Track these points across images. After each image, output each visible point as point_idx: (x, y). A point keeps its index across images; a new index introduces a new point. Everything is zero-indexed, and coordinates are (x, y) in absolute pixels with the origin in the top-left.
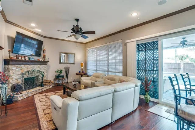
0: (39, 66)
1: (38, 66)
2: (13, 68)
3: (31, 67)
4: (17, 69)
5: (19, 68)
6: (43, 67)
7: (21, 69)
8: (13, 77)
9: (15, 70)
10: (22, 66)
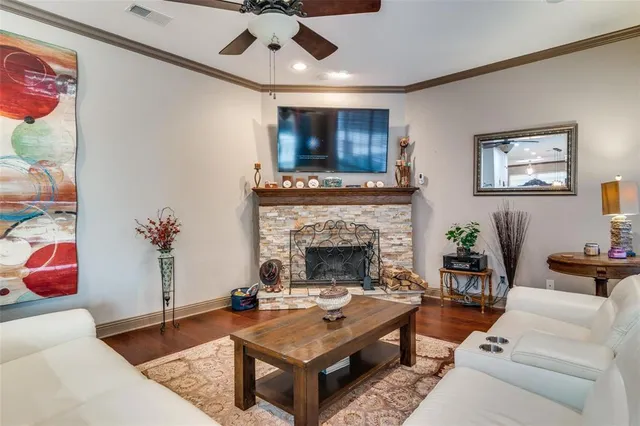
0: (369, 208)
1: (364, 207)
2: (269, 215)
3: (332, 213)
4: (280, 216)
5: (289, 213)
6: (392, 214)
7: (295, 216)
8: (269, 238)
9: (274, 219)
10: (297, 208)
